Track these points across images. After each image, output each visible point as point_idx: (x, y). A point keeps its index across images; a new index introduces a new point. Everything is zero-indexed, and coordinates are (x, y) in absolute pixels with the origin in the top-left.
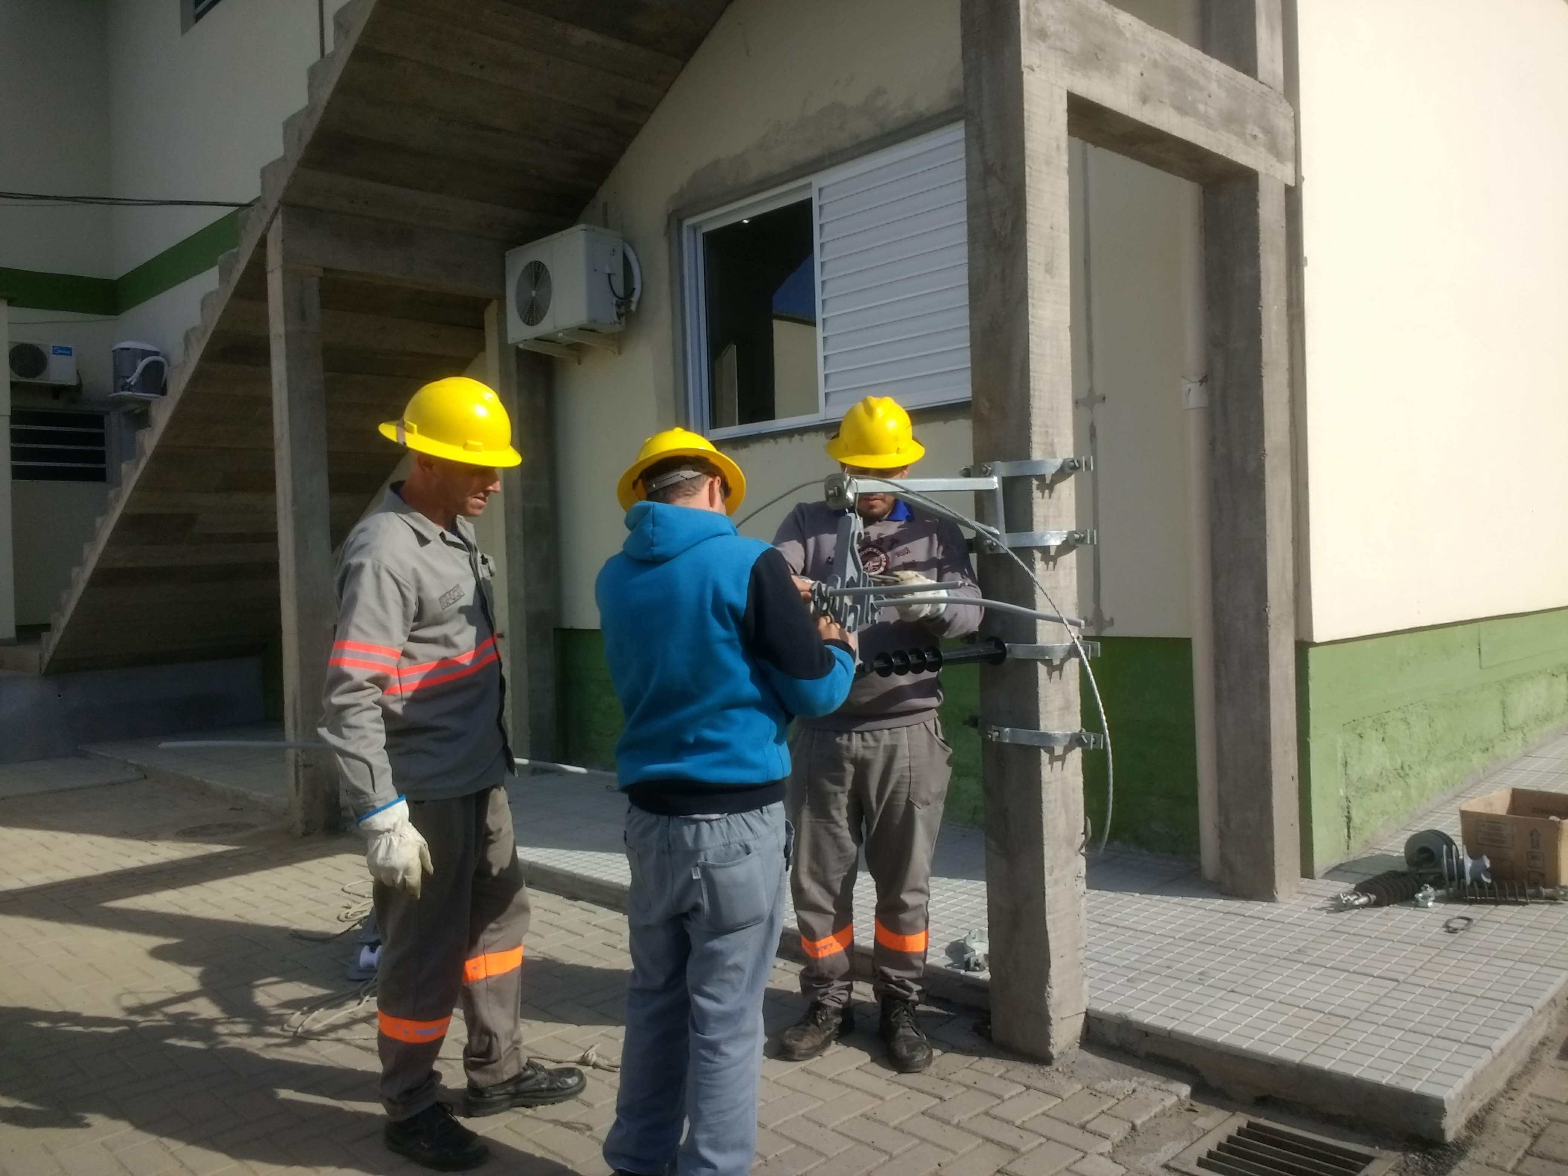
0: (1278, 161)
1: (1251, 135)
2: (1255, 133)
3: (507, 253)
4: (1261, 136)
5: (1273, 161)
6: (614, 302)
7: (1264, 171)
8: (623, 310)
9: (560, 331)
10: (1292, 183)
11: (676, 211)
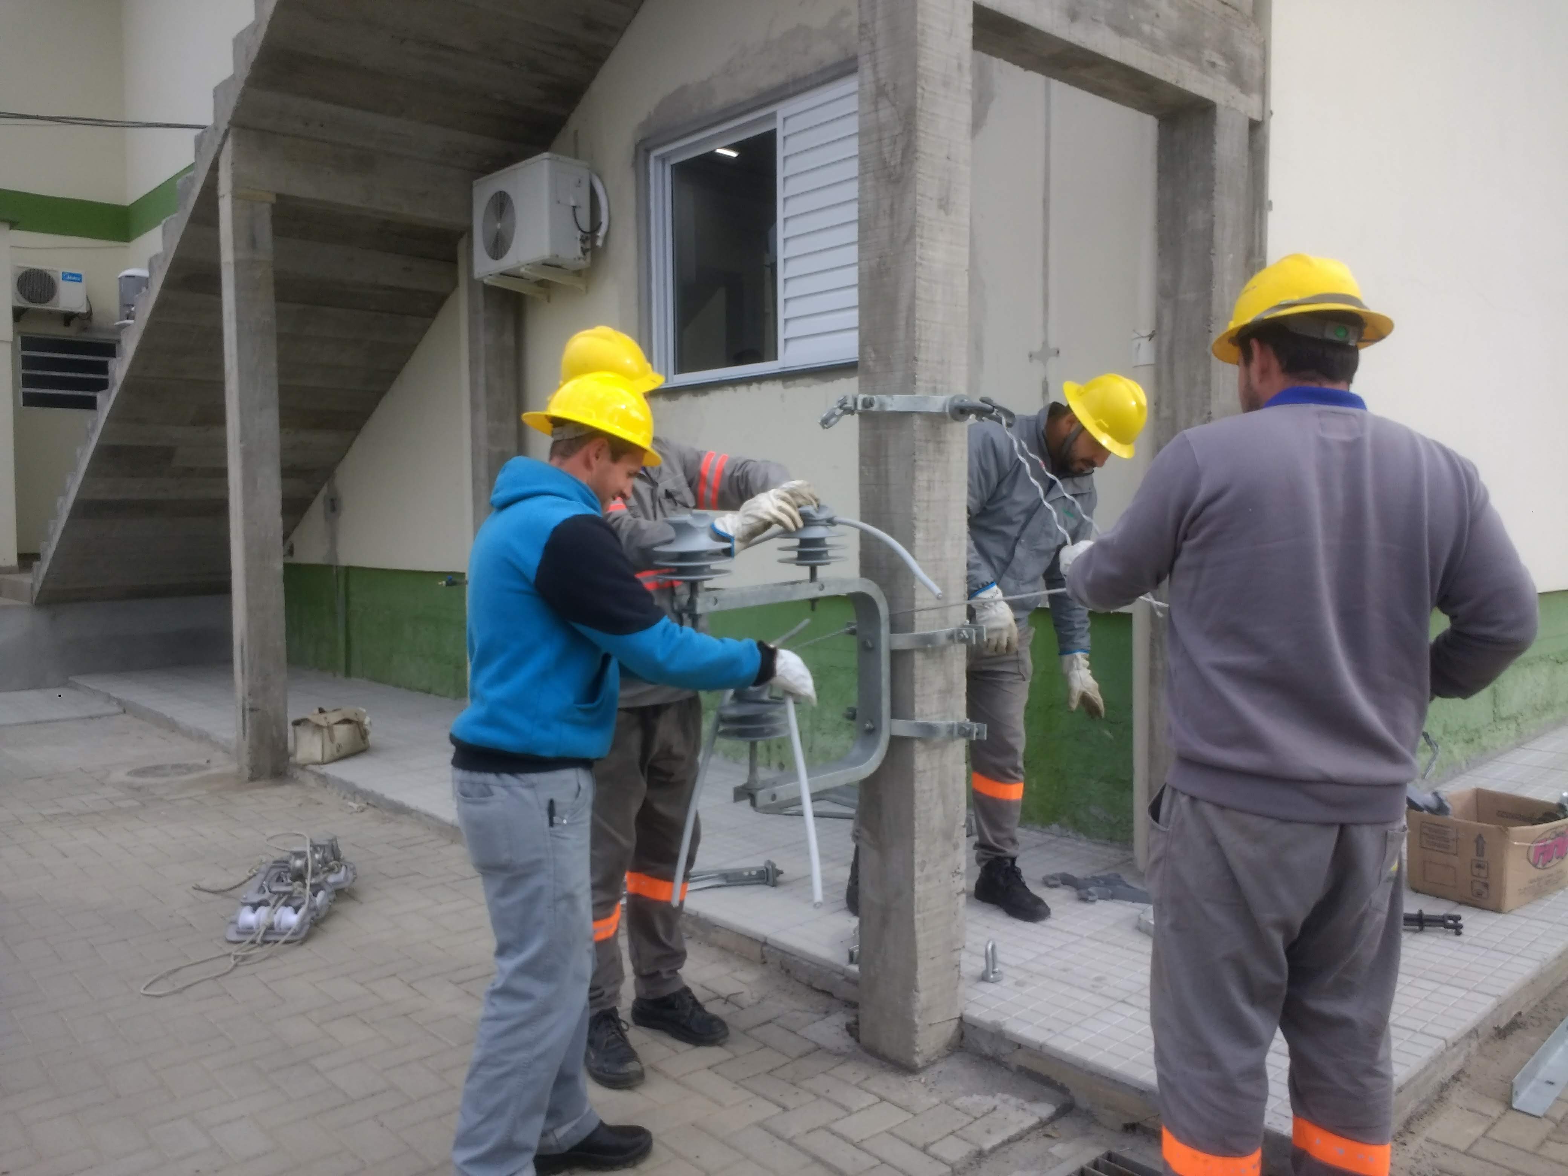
0: (1242, 92)
1: (1208, 62)
2: (1213, 60)
3: (475, 183)
4: (1220, 62)
5: (1234, 91)
6: (579, 237)
7: (1223, 103)
8: (588, 245)
9: (523, 266)
10: (1257, 117)
11: (643, 141)
